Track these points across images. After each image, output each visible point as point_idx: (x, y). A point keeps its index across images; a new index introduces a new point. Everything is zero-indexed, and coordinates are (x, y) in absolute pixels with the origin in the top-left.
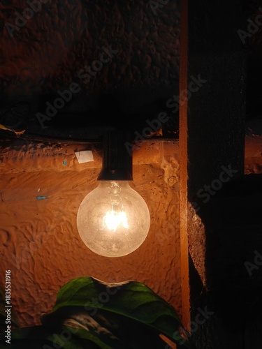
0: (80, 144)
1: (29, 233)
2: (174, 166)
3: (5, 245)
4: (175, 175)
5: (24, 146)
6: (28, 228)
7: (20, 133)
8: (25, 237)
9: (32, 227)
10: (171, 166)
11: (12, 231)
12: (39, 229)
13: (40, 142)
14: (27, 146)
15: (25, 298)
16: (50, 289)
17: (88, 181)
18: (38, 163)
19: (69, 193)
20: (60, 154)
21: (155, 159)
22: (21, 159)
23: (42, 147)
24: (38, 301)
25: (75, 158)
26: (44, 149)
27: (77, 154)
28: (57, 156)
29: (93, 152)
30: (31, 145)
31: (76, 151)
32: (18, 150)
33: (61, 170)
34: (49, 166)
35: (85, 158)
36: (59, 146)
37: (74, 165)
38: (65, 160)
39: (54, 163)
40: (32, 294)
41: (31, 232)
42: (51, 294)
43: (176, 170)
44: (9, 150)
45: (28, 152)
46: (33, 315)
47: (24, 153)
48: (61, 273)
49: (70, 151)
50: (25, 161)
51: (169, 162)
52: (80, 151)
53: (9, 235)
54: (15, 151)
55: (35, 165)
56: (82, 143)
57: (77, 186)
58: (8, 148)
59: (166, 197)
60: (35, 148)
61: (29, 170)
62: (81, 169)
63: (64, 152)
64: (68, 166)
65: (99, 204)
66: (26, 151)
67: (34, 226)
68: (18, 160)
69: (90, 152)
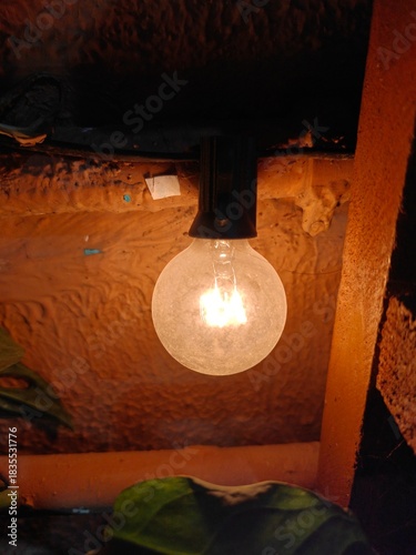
0: (155, 163)
1: (75, 305)
2: (325, 204)
3: (40, 323)
4: (324, 219)
5: (48, 167)
6: (74, 298)
7: (33, 141)
8: (70, 310)
9: (79, 297)
10: (320, 202)
11: (48, 302)
12: (91, 300)
13: (78, 159)
14: (53, 166)
15: (78, 390)
16: (113, 378)
17: (169, 223)
18: (77, 198)
19: (137, 243)
20: (117, 182)
22: (44, 192)
23: (83, 168)
24: (97, 392)
25: (146, 190)
26: (86, 173)
27: (149, 181)
28: (112, 187)
29: (180, 178)
30: (60, 165)
31: (147, 176)
32: (37, 174)
33: (121, 211)
34: (97, 204)
35: (164, 189)
36: (113, 166)
37: (145, 202)
38: (128, 194)
39: (107, 198)
40: (88, 385)
41: (79, 304)
42: (116, 383)
43: (328, 210)
44: (20, 175)
45: (55, 179)
46: (92, 409)
47: (47, 180)
48: (129, 358)
49: (136, 176)
50: (51, 197)
51: (319, 195)
52: (154, 176)
53: (44, 309)
54: (30, 177)
55: (72, 202)
56: (158, 161)
57: (150, 232)
58: (17, 171)
59: (296, 250)
60: (70, 171)
61: (61, 210)
62: (157, 209)
63: (123, 178)
64: (133, 203)
65: (195, 288)
66: (50, 176)
67: (83, 294)
68: (38, 193)
69: (174, 178)
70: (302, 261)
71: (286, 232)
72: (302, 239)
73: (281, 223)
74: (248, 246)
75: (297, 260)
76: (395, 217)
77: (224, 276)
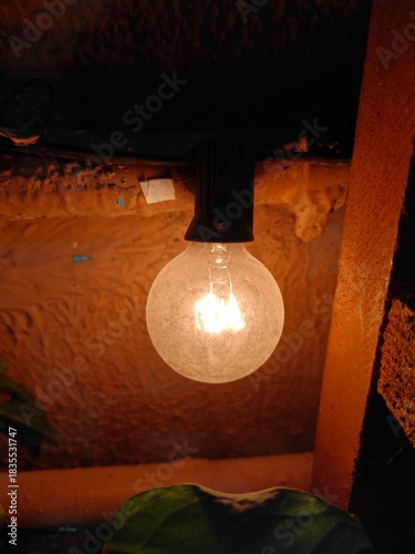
0: (150, 166)
1: (62, 314)
2: (320, 210)
3: (25, 333)
4: (318, 225)
5: (40, 169)
6: (61, 307)
7: (27, 141)
8: (57, 320)
9: (67, 305)
10: (314, 209)
11: (34, 311)
12: (79, 308)
13: (72, 161)
14: (45, 170)
15: (63, 403)
16: (100, 390)
18: (68, 199)
19: (127, 250)
20: (111, 186)
21: (285, 197)
22: (35, 195)
23: (75, 171)
24: (82, 405)
25: (141, 193)
26: (80, 175)
27: (143, 185)
28: (106, 190)
29: (175, 182)
30: (52, 167)
31: (141, 179)
32: (27, 176)
33: (114, 215)
34: (90, 208)
35: (158, 193)
36: (107, 169)
37: (139, 206)
38: (121, 199)
39: (100, 202)
40: (74, 397)
41: (66, 312)
42: (102, 395)
43: (322, 215)
44: (11, 177)
45: (47, 182)
46: (77, 422)
47: (39, 183)
48: (117, 369)
49: (130, 179)
50: (42, 199)
51: (314, 201)
52: (149, 179)
53: (30, 319)
54: (21, 179)
55: (63, 205)
56: (153, 163)
57: (141, 238)
58: (7, 173)
59: (287, 257)
60: (62, 174)
61: (52, 214)
62: (150, 213)
63: (117, 182)
64: (126, 207)
65: (194, 292)
66: (42, 178)
67: (70, 302)
68: (29, 197)
69: (169, 181)
70: (293, 268)
71: (277, 239)
72: (293, 247)
73: (272, 230)
74: (245, 251)
75: (289, 267)
76: (397, 218)
77: (220, 281)
